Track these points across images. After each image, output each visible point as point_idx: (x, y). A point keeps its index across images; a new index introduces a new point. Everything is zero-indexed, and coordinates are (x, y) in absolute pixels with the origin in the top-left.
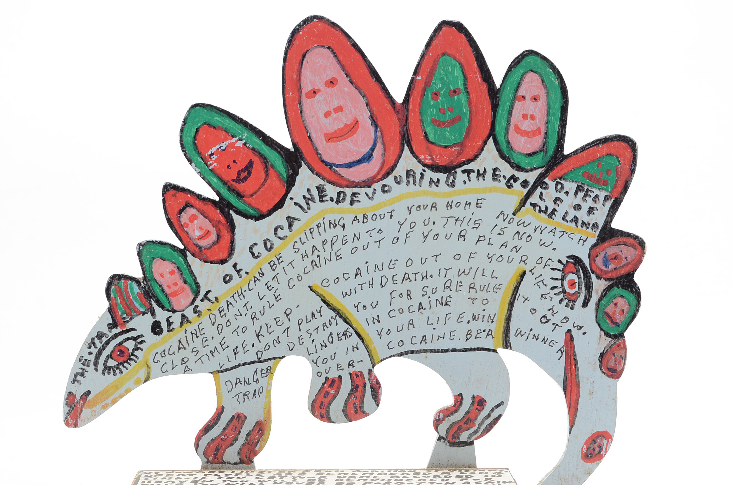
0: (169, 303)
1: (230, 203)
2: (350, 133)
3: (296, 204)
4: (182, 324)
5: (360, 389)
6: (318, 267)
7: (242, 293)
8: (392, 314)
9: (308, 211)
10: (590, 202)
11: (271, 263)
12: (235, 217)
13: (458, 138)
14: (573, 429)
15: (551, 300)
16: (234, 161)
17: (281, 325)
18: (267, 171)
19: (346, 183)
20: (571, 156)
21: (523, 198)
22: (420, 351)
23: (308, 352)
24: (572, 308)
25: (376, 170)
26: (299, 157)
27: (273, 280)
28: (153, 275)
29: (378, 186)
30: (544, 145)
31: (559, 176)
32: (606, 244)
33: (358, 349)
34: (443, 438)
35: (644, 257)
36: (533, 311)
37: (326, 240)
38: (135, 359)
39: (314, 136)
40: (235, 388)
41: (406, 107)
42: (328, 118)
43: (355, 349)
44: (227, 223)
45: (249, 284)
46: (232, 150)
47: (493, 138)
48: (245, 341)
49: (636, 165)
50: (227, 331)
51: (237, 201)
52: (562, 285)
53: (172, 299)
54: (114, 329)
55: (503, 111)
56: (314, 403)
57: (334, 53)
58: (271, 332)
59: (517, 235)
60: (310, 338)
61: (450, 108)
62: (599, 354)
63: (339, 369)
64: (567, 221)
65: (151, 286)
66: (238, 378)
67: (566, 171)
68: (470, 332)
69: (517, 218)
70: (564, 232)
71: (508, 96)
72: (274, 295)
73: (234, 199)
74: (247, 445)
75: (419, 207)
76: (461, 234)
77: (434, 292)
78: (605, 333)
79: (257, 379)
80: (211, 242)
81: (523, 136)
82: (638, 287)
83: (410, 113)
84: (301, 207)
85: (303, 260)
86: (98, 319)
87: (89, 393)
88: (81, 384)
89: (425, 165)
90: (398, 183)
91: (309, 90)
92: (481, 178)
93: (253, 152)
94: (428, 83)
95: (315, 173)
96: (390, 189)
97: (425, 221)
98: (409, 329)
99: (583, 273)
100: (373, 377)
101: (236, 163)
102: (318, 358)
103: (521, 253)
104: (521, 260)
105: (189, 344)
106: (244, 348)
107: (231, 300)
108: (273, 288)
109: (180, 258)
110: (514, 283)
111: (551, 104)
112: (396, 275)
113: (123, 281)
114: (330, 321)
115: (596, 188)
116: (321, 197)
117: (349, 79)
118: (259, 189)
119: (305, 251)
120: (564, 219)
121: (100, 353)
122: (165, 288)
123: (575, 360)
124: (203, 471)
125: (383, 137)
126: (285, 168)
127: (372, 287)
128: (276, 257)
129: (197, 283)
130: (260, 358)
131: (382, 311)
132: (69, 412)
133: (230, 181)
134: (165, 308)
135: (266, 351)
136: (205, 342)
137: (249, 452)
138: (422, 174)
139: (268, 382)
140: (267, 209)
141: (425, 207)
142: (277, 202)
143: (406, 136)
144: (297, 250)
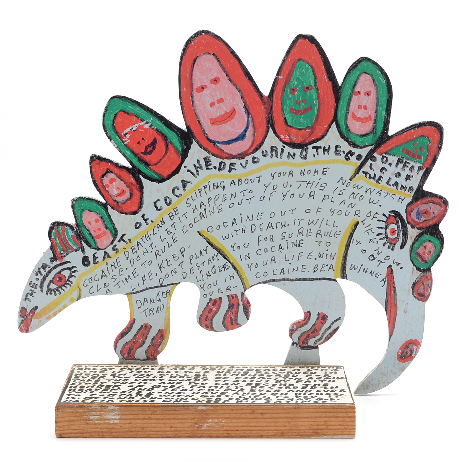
0: (95, 243)
1: (140, 170)
2: (229, 118)
3: (188, 171)
4: (104, 258)
5: (235, 307)
6: (205, 217)
7: (148, 236)
8: (259, 252)
9: (197, 176)
10: (407, 171)
11: (170, 214)
12: (143, 180)
13: (309, 122)
14: (391, 338)
15: (377, 243)
16: (143, 139)
17: (177, 260)
18: (167, 147)
19: (225, 155)
20: (394, 137)
21: (357, 168)
22: (280, 280)
23: (197, 280)
24: (393, 250)
25: (248, 146)
26: (191, 136)
27: (171, 227)
28: (83, 223)
29: (249, 158)
30: (374, 129)
31: (384, 151)
32: (419, 202)
33: (234, 278)
34: (296, 343)
35: (447, 212)
36: (364, 251)
37: (210, 197)
38: (70, 283)
39: (202, 121)
40: (143, 305)
41: (271, 99)
42: (213, 107)
43: (232, 278)
44: (138, 184)
45: (153, 230)
46: (141, 130)
47: (336, 123)
48: (150, 271)
49: (442, 144)
50: (137, 264)
51: (145, 169)
52: (386, 233)
53: (97, 240)
54: (55, 261)
55: (343, 102)
56: (201, 317)
57: (218, 59)
58: (170, 265)
59: (353, 195)
60: (198, 269)
61: (304, 100)
62: (412, 283)
63: (220, 292)
64: (390, 185)
65: (82, 230)
66: (146, 298)
67: (390, 148)
68: (316, 266)
69: (352, 183)
70: (387, 193)
71: (348, 91)
72: (172, 238)
73: (143, 167)
74: (152, 347)
75: (280, 174)
76: (311, 194)
77: (290, 237)
78: (416, 268)
79: (160, 299)
80: (126, 198)
81: (358, 122)
82: (442, 235)
83: (274, 104)
84: (192, 173)
86: (43, 254)
87: (36, 308)
88: (30, 301)
89: (284, 143)
90: (265, 156)
91: (199, 86)
92: (326, 153)
93: (157, 132)
94: (287, 81)
95: (202, 148)
96: (258, 161)
97: (284, 184)
98: (271, 264)
99: (401, 223)
100: (245, 298)
101: (144, 140)
102: (204, 285)
103: (355, 208)
104: (355, 214)
105: (109, 273)
106: (150, 276)
107: (141, 241)
108: (172, 232)
109: (103, 210)
110: (350, 230)
111: (379, 98)
112: (263, 224)
113: (61, 227)
114: (213, 257)
115: (412, 161)
116: (207, 166)
117: (228, 78)
118: (161, 159)
119: (195, 205)
120: (387, 183)
121: (44, 279)
122: (92, 232)
123: (394, 287)
124: (120, 366)
125: (253, 122)
126: (180, 144)
127: (245, 233)
128: (174, 210)
129: (115, 229)
130: (162, 284)
131: (252, 250)
132: (22, 322)
133: (139, 154)
134: (92, 246)
135: (166, 278)
136: (121, 271)
137: (154, 352)
138: (282, 149)
139: (167, 301)
140: (167, 175)
141: (284, 174)
142: (174, 169)
143: (271, 121)
144: (189, 205)
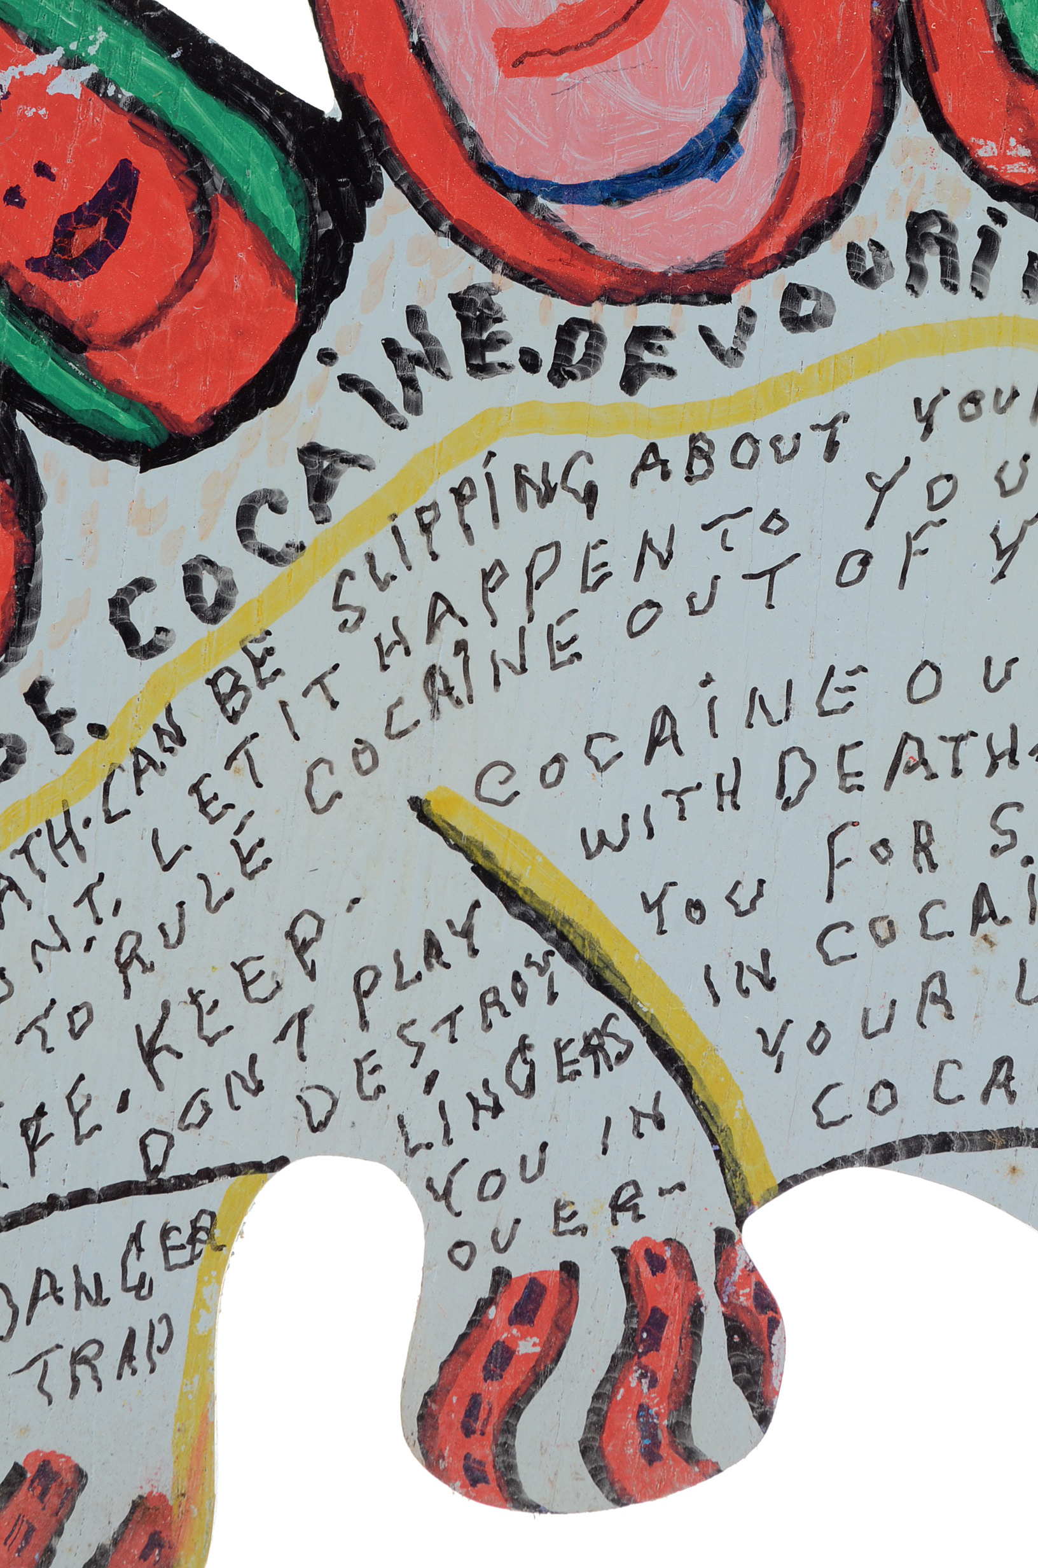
1: (18, 376)
2: (623, 28)
3: (348, 382)
5: (671, 1333)
6: (458, 702)
7: (70, 833)
8: (836, 944)
9: (410, 418)
11: (220, 682)
12: (43, 447)
16: (42, 169)
17: (265, 1000)
18: (204, 223)
19: (598, 279)
22: (984, 1140)
23: (407, 1140)
25: (754, 216)
26: (367, 148)
27: (228, 766)
29: (763, 293)
33: (660, 1125)
37: (499, 563)
39: (441, 45)
40: (28, 1322)
43: (647, 1125)
45: (106, 787)
46: (30, 113)
48: (82, 1078)
51: (51, 369)
56: (434, 1407)
58: (219, 1035)
60: (414, 1065)
63: (563, 1226)
66: (47, 1272)
72: (234, 843)
73: (38, 359)
75: (973, 399)
79: (143, 1276)
84: (373, 397)
85: (385, 667)
89: (1000, 189)
90: (867, 279)
93: (138, 122)
95: (444, 227)
96: (825, 311)
97: (1001, 469)
98: (922, 1025)
100: (738, 1272)
101: (52, 177)
102: (454, 1172)
106: (77, 1116)
107: (16, 869)
108: (232, 806)
112: (859, 744)
114: (517, 977)
116: (474, 349)
118: (164, 308)
119: (395, 620)
125: (787, 48)
126: (295, 204)
127: (736, 807)
128: (246, 650)
130: (159, 1169)
131: (786, 927)
133: (17, 270)
135: (192, 1130)
138: (985, 234)
139: (198, 1292)
140: (203, 409)
141: (1003, 401)
142: (253, 371)
143: (907, 43)
144: (352, 616)
